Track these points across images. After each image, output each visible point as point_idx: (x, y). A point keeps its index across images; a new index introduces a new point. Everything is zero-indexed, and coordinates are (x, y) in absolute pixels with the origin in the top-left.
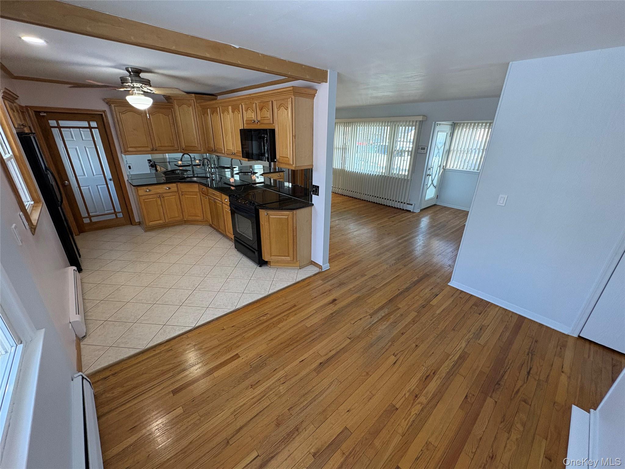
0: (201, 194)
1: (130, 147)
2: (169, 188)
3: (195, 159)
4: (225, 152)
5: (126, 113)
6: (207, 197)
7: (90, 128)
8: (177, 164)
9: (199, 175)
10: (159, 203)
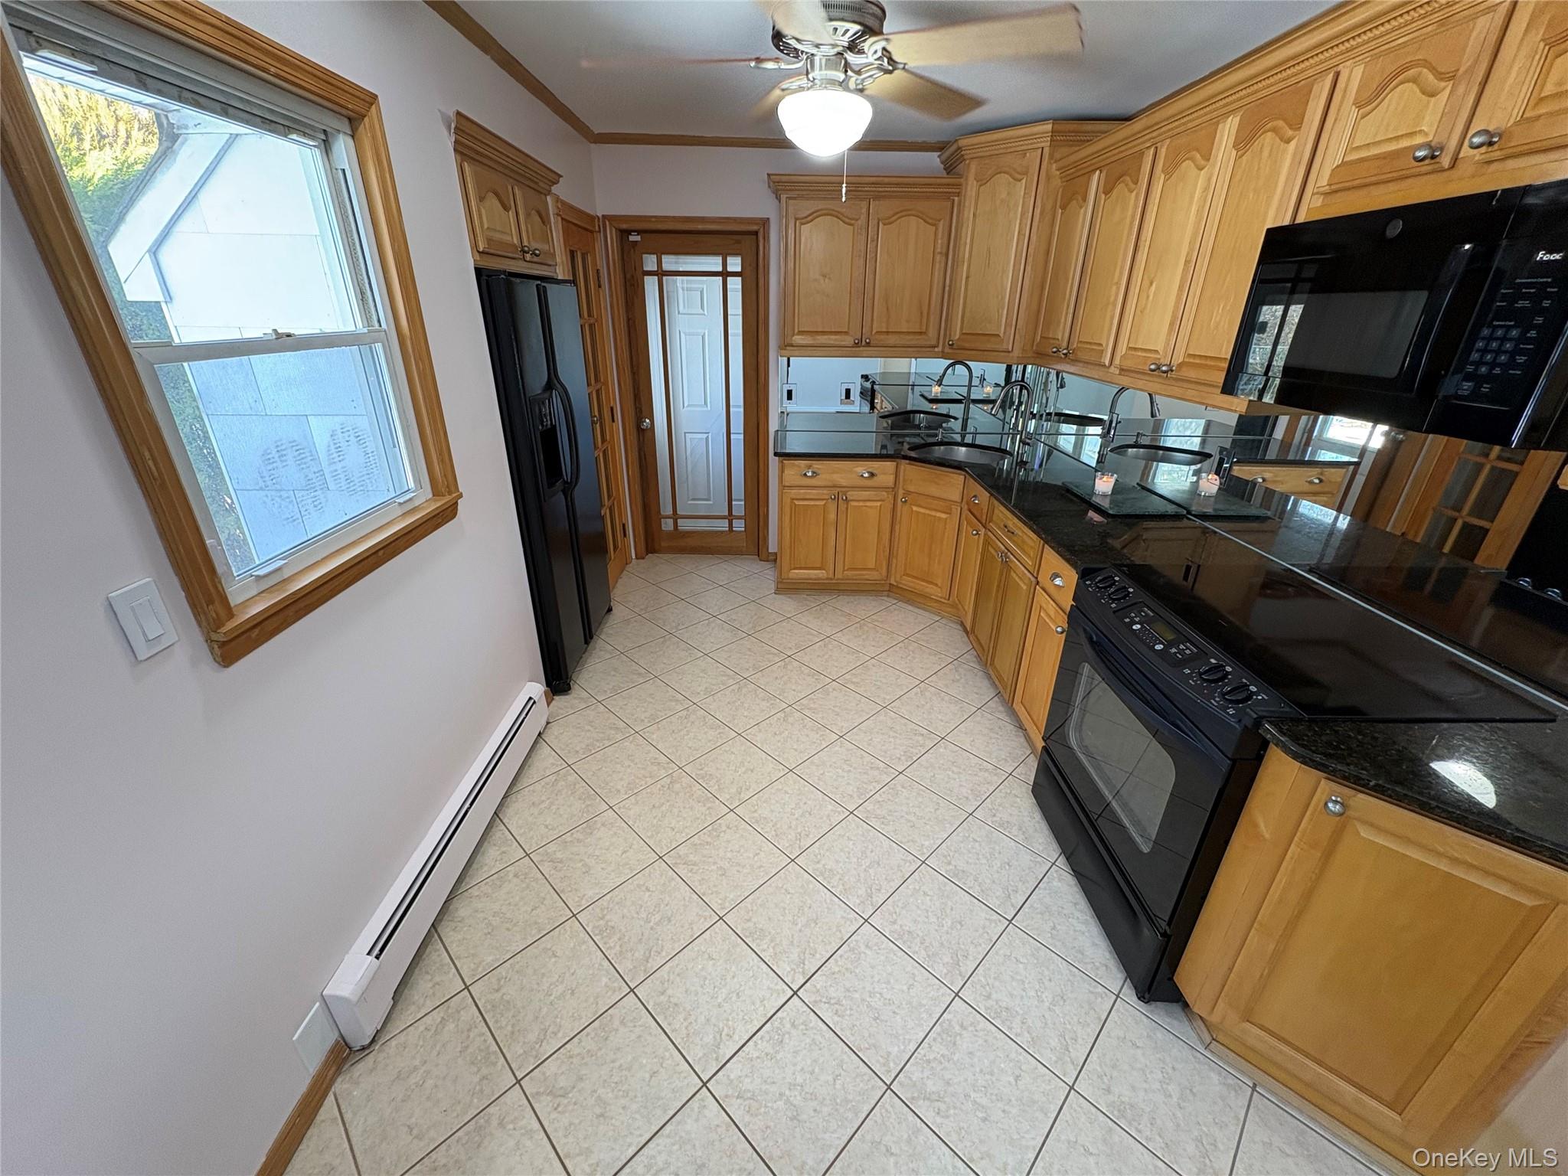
0: (966, 512)
1: (801, 333)
2: (872, 475)
3: (983, 379)
4: (1117, 361)
5: (812, 220)
6: (982, 531)
7: (725, 274)
8: (926, 394)
9: (980, 440)
10: (832, 516)
